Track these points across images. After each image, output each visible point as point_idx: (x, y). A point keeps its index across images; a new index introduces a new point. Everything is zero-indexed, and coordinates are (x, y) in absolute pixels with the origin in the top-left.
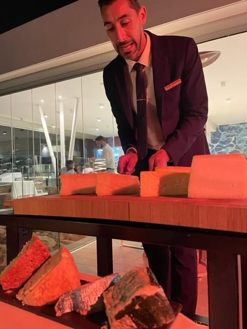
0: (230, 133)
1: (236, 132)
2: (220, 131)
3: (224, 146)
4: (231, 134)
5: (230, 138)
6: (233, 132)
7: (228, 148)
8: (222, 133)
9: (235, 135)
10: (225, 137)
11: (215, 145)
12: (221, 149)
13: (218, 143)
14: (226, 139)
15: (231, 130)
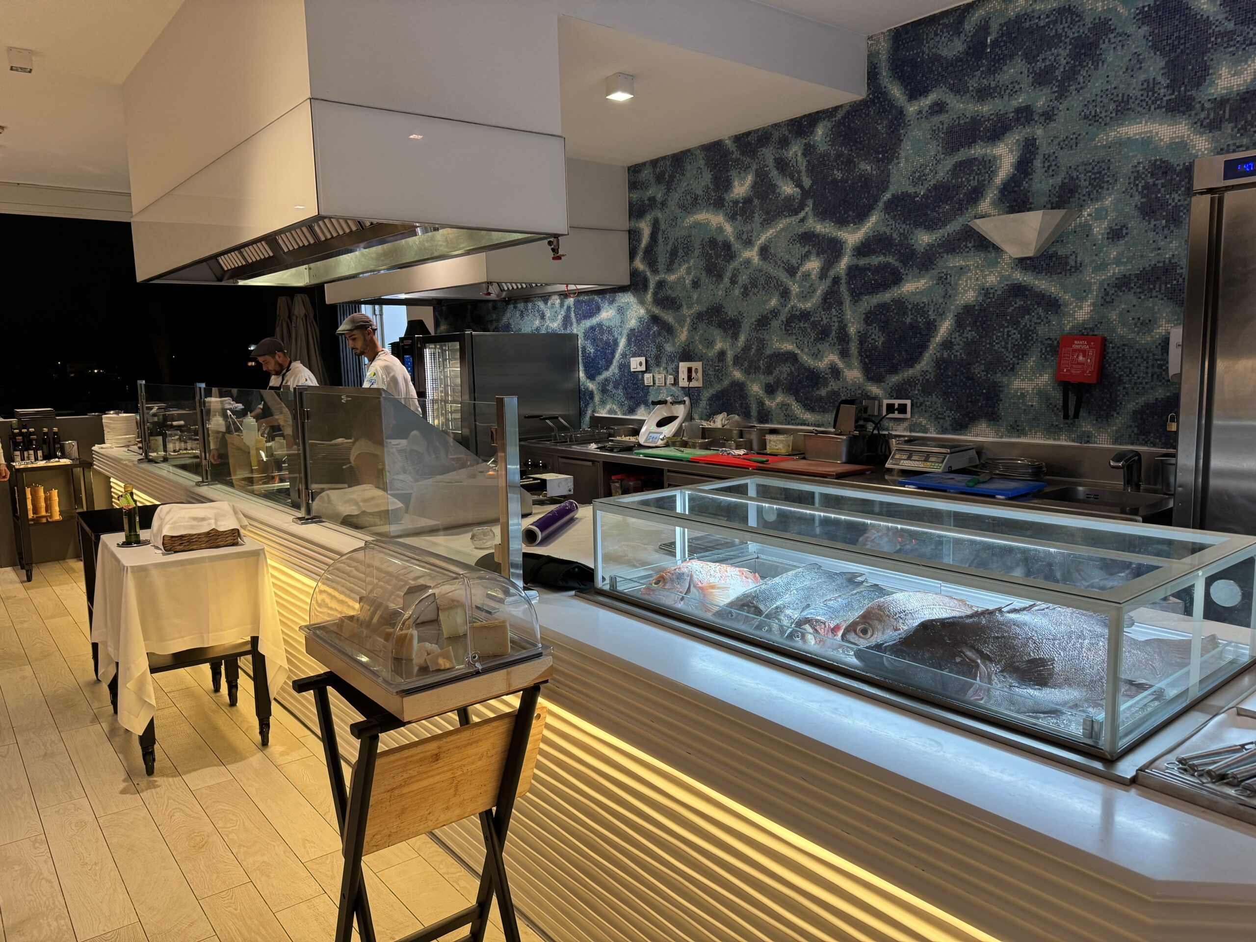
0: (983, 94)
1: (1041, 79)
2: (896, 92)
3: (924, 239)
4: (986, 109)
5: (978, 151)
6: (1013, 89)
7: (955, 262)
8: (912, 109)
9: (1025, 115)
10: (933, 148)
11: (852, 237)
12: (897, 279)
13: (873, 222)
14: (943, 172)
15: (997, 63)
